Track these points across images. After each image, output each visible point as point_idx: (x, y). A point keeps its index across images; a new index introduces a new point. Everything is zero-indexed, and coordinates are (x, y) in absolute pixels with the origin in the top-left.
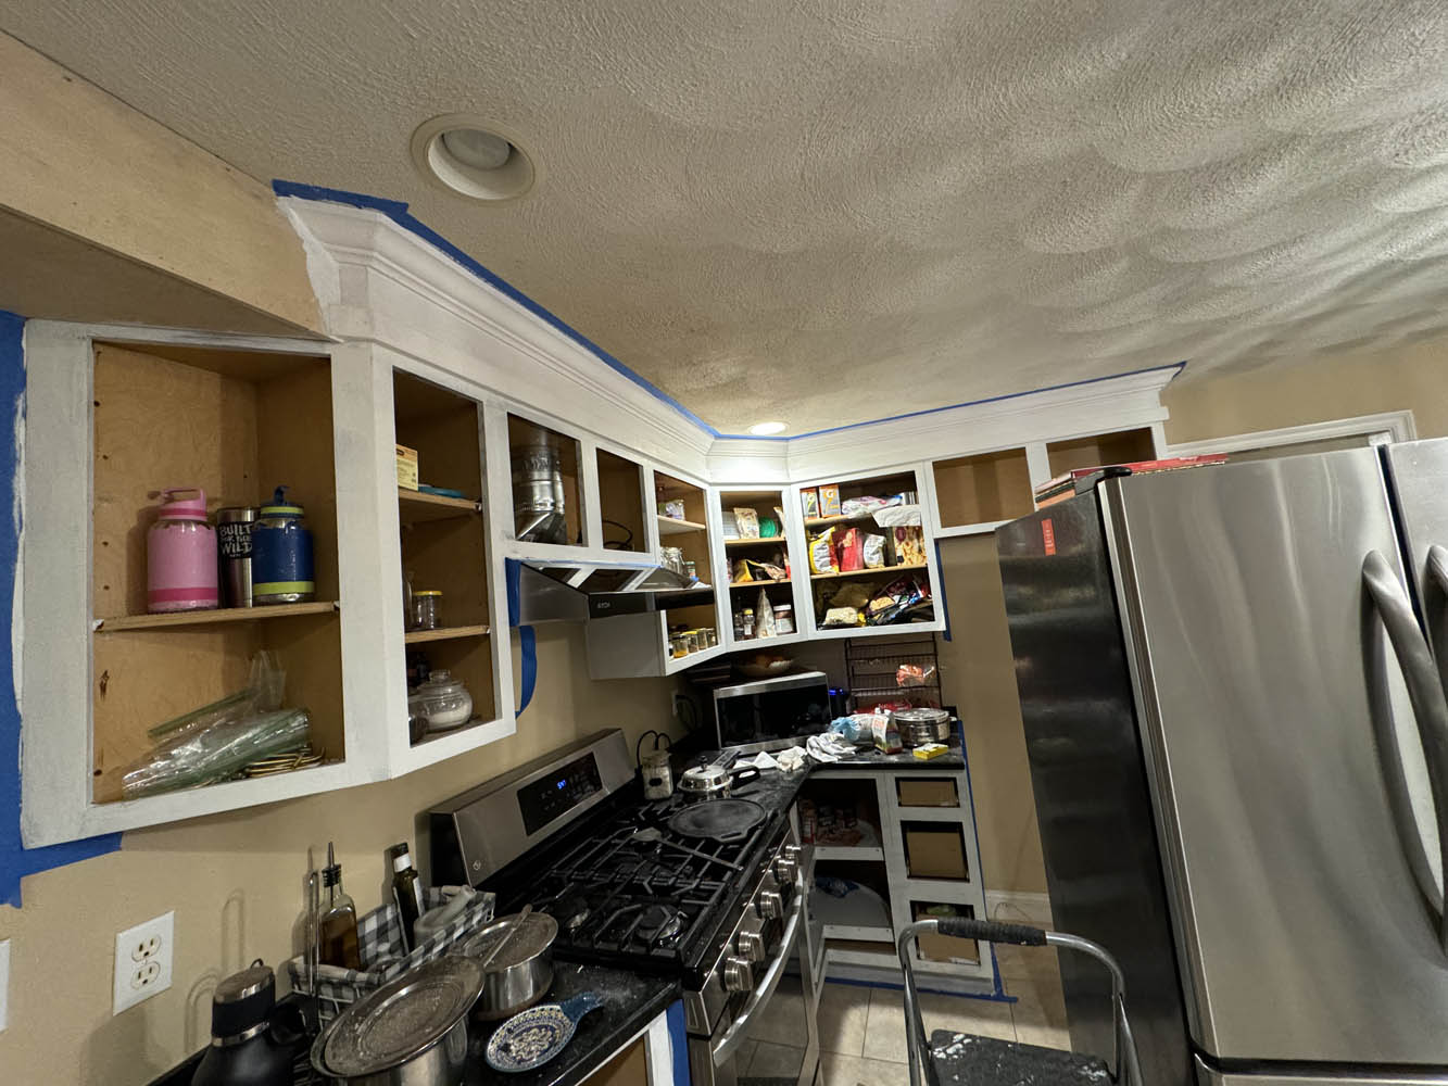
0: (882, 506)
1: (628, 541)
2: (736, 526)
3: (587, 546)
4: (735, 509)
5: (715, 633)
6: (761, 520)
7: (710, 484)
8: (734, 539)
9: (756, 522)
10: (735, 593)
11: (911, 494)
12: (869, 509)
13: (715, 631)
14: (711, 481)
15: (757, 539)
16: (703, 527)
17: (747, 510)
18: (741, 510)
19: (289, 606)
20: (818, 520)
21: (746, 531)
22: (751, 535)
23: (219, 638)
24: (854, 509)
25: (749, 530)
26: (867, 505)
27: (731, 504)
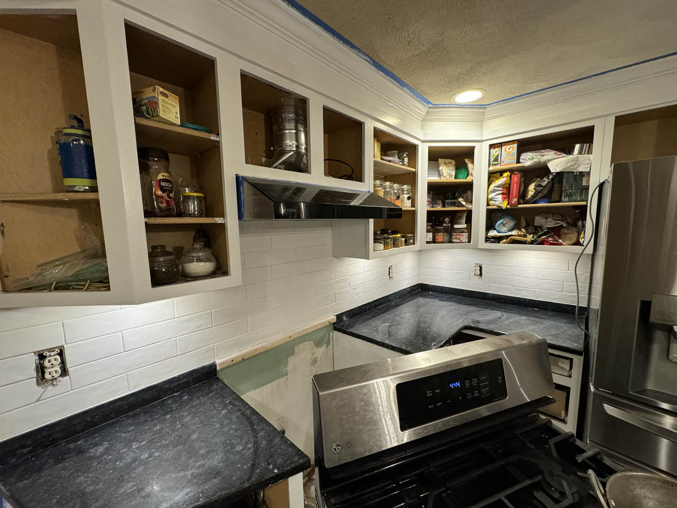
0: (556, 157)
1: (351, 175)
2: (439, 171)
3: (310, 173)
4: (439, 159)
5: (414, 238)
6: (458, 168)
7: (423, 141)
8: (435, 179)
9: (453, 168)
10: (430, 214)
11: (586, 146)
12: (543, 159)
13: (414, 236)
14: (423, 139)
15: (453, 180)
16: (414, 170)
17: (448, 161)
18: (444, 160)
19: (79, 194)
20: (498, 168)
21: (445, 174)
22: (448, 177)
23: (74, 212)
24: (529, 159)
25: (447, 174)
26: (543, 156)
27: (435, 156)
